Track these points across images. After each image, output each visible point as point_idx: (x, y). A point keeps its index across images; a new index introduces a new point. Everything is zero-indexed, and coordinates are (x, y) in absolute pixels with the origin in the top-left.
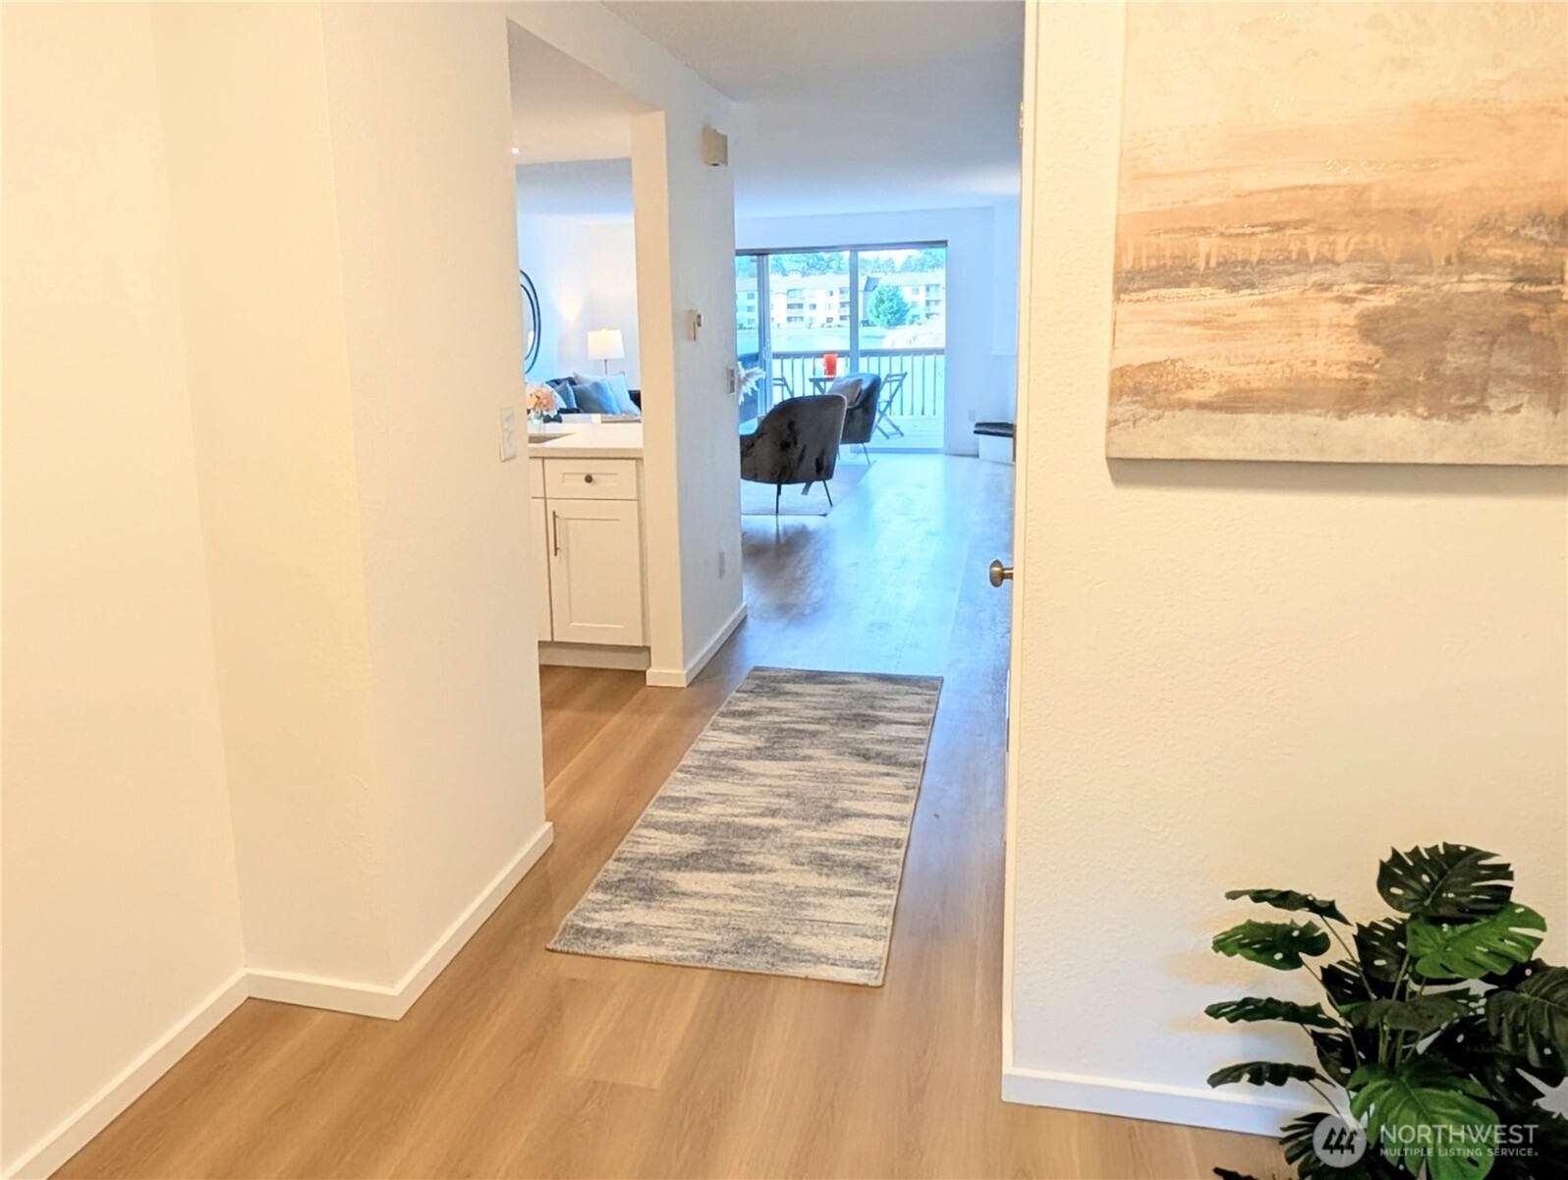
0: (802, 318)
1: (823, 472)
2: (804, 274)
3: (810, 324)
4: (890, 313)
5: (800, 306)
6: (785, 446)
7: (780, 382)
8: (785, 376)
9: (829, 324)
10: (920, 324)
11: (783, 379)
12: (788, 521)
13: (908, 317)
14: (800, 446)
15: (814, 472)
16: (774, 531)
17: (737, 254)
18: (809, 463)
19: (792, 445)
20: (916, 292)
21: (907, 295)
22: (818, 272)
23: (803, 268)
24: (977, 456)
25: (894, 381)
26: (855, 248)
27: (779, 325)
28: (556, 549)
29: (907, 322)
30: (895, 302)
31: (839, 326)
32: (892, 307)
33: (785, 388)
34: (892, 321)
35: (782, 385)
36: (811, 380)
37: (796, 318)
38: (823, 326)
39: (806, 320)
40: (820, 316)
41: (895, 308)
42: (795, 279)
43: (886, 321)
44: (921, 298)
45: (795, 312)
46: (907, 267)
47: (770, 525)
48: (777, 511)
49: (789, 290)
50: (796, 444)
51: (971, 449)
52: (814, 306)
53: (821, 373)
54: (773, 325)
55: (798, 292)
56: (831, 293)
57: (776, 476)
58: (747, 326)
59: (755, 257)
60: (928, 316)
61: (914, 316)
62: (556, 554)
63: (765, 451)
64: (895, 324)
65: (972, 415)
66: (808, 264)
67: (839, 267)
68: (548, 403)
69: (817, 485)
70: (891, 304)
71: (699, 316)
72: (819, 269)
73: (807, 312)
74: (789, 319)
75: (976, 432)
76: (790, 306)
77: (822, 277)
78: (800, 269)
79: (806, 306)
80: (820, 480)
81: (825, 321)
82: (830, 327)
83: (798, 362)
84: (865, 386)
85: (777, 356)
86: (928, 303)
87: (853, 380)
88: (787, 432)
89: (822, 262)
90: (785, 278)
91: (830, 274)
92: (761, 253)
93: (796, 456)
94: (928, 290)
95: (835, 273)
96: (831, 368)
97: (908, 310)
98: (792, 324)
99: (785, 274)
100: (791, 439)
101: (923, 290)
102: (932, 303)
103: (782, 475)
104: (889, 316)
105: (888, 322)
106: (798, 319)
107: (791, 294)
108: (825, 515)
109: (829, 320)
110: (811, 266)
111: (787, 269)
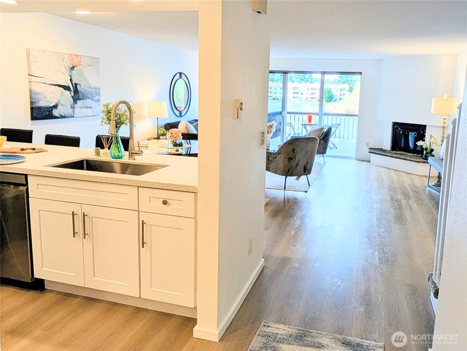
0: (298, 97)
1: (307, 171)
2: (299, 83)
3: (301, 100)
4: (328, 98)
5: (298, 93)
6: (290, 159)
7: (289, 124)
8: (291, 122)
9: (307, 100)
10: (338, 102)
11: (291, 123)
12: (289, 194)
13: (334, 99)
14: (297, 159)
15: (303, 171)
16: (283, 197)
17: (270, 73)
18: (301, 168)
19: (293, 159)
20: (337, 91)
21: (334, 92)
22: (304, 82)
23: (299, 81)
24: (369, 161)
25: (335, 127)
26: (323, 73)
27: (290, 99)
28: (143, 243)
29: (333, 101)
30: (330, 94)
31: (310, 101)
32: (328, 96)
33: (291, 127)
34: (328, 100)
35: (290, 126)
36: (302, 124)
37: (296, 97)
38: (305, 100)
39: (299, 98)
40: (304, 97)
41: (330, 96)
42: (296, 84)
43: (326, 100)
44: (338, 93)
45: (296, 95)
46: (334, 82)
47: (280, 194)
48: (285, 188)
49: (294, 88)
50: (295, 158)
51: (366, 158)
52: (302, 94)
53: (306, 121)
54: (288, 99)
55: (297, 89)
56: (308, 90)
57: (285, 173)
58: (279, 99)
59: (282, 74)
60: (340, 99)
61: (335, 99)
62: (143, 247)
63: (281, 161)
64: (329, 101)
65: (367, 144)
66: (301, 79)
67: (311, 81)
68: (177, 136)
69: (303, 177)
70: (328, 95)
71: (241, 103)
72: (305, 81)
73: (300, 95)
74: (294, 97)
75: (369, 152)
76: (294, 93)
77: (306, 84)
78: (298, 81)
79: (300, 94)
80: (305, 175)
81: (306, 99)
82: (307, 101)
83: (297, 116)
84: (325, 130)
85: (289, 113)
86: (341, 95)
87: (320, 127)
88: (291, 153)
89: (306, 79)
90: (293, 83)
91: (308, 83)
92: (285, 73)
93: (295, 164)
94: (341, 90)
95: (310, 83)
96: (310, 119)
97: (334, 97)
98: (294, 99)
99: (293, 82)
100: (293, 156)
101: (339, 90)
102: (342, 95)
103: (288, 172)
104: (327, 99)
105: (327, 100)
106: (297, 98)
107: (295, 89)
108: (306, 192)
109: (307, 98)
110: (302, 80)
111: (294, 81)
